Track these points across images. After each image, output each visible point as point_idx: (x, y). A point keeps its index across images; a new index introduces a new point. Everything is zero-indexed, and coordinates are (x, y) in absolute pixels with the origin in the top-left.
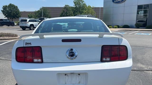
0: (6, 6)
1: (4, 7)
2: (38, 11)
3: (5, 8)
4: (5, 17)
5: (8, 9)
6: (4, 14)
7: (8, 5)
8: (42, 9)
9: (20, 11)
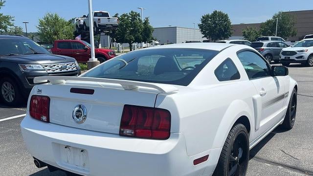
0: (208, 16)
1: (203, 18)
2: (269, 22)
3: (205, 19)
4: (203, 37)
5: (211, 21)
6: (202, 31)
7: (210, 14)
8: (278, 16)
9: (231, 24)
